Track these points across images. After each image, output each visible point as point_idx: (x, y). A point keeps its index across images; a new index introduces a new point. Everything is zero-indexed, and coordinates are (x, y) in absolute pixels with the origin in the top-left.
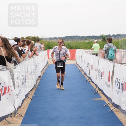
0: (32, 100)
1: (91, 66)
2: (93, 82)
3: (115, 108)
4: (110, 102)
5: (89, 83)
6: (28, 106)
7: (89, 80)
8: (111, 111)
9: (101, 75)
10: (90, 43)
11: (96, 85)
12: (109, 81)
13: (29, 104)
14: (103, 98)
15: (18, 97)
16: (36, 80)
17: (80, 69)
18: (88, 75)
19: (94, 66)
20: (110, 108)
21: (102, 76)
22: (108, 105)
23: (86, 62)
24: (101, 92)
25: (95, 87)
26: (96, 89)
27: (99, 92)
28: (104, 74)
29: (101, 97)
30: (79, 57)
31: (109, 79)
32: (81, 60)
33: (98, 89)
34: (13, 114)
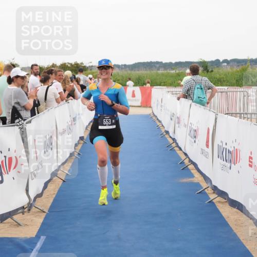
0: (64, 181)
1: (178, 118)
2: (180, 149)
3: (217, 196)
4: (209, 185)
5: (172, 149)
6: (56, 193)
7: (174, 145)
8: (210, 202)
9: (194, 134)
10: (179, 76)
11: (186, 154)
12: (207, 146)
13: (58, 189)
14: (198, 178)
15: (35, 176)
16: (74, 145)
17: (158, 124)
18: (172, 136)
19: (182, 119)
20: (208, 196)
21: (195, 137)
22: (206, 190)
23: (168, 111)
24: (193, 166)
25: (183, 157)
26: (185, 161)
27: (191, 167)
28: (200, 132)
29: (194, 177)
30: (158, 101)
31: (208, 142)
32: (161, 106)
33: (189, 162)
34: (26, 208)
